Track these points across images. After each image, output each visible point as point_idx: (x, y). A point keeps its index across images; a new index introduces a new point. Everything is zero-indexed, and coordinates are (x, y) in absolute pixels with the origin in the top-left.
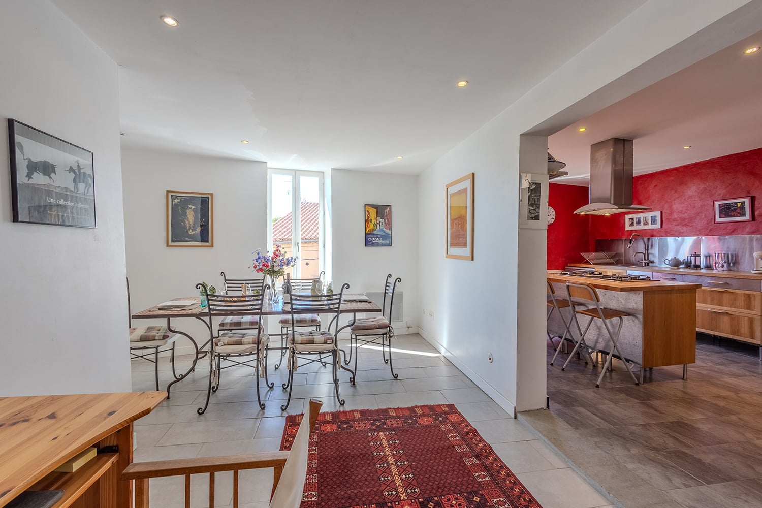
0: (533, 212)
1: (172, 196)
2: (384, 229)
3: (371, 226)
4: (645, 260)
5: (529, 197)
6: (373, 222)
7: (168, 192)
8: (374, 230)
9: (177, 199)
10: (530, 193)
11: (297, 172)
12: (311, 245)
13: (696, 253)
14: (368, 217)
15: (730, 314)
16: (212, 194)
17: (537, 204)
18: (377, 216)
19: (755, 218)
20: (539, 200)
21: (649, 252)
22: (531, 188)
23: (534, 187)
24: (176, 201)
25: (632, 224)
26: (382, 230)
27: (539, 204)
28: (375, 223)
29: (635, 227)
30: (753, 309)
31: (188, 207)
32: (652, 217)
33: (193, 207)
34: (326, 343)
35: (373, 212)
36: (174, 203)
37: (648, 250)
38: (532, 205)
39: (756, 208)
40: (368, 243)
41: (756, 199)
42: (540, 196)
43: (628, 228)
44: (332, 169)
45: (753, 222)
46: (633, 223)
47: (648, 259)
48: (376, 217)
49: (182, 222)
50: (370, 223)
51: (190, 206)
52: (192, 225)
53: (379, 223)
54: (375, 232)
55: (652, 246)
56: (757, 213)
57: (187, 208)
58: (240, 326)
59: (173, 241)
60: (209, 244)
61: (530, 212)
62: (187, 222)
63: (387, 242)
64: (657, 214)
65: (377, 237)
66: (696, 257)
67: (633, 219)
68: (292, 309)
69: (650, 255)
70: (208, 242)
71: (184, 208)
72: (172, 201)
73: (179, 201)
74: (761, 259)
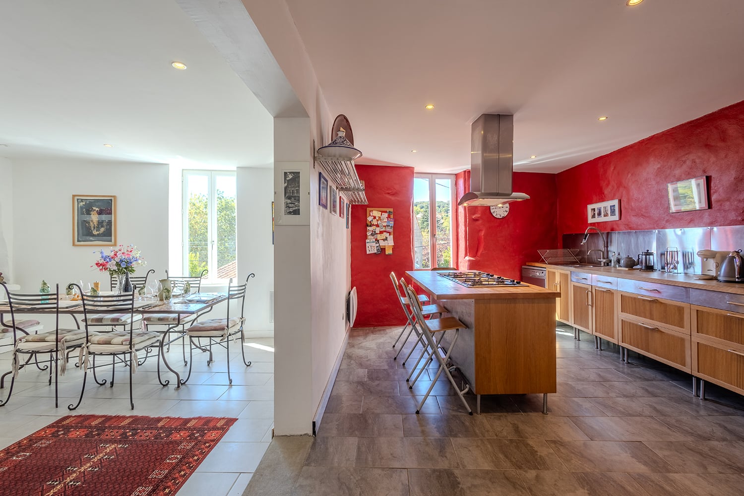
0: (291, 205)
1: (78, 199)
4: (604, 258)
5: (286, 188)
7: (74, 196)
9: (82, 202)
10: (286, 184)
11: (213, 172)
13: (648, 251)
15: (661, 332)
16: (114, 197)
17: (295, 196)
19: (712, 205)
20: (298, 191)
21: (609, 249)
22: (288, 179)
23: (291, 177)
24: (82, 204)
25: (593, 216)
27: (299, 197)
29: (597, 220)
30: (683, 327)
31: (92, 209)
32: (611, 206)
33: (97, 209)
34: (122, 344)
36: (79, 206)
37: (607, 247)
38: (289, 198)
39: (712, 191)
41: (712, 179)
42: (299, 187)
43: (590, 220)
44: (237, 167)
45: (710, 210)
46: (594, 214)
47: (608, 258)
49: (86, 222)
51: (94, 208)
52: (96, 225)
55: (611, 242)
56: (714, 198)
57: (91, 211)
58: (102, 322)
59: (78, 241)
60: (113, 243)
61: (287, 206)
62: (91, 223)
64: (615, 202)
66: (646, 255)
67: (594, 209)
68: (85, 309)
69: (609, 253)
70: (111, 242)
71: (89, 210)
72: (78, 204)
73: (84, 203)
74: (707, 259)
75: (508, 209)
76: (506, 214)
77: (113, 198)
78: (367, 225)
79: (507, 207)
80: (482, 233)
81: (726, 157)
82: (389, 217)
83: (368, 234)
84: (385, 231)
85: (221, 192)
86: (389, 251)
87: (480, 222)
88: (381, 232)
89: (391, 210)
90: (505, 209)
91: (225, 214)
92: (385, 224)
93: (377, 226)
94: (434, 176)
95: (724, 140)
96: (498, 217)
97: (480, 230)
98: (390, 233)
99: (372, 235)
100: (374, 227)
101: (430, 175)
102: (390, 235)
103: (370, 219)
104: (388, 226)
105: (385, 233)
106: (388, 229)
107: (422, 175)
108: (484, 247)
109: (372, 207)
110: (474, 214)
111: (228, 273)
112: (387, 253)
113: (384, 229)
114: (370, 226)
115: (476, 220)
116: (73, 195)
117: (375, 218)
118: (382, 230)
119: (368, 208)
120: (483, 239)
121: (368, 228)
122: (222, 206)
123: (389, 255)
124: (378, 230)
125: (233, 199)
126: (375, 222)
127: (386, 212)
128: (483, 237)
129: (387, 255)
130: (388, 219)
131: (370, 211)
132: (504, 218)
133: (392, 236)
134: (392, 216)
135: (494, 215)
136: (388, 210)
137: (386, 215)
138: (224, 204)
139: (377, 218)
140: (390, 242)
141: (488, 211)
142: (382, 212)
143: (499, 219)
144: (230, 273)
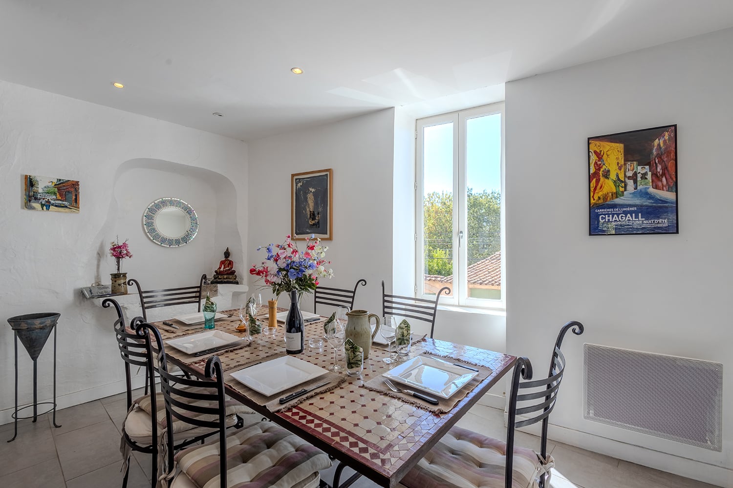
1: (296, 180)
2: (651, 190)
3: (608, 186)
6: (613, 176)
8: (617, 195)
9: (300, 182)
14: (598, 167)
16: (330, 170)
18: (626, 160)
24: (299, 185)
26: (646, 194)
28: (622, 177)
33: (313, 190)
35: (614, 154)
36: (297, 188)
40: (595, 230)
48: (622, 162)
49: (304, 210)
50: (602, 179)
51: (311, 189)
53: (634, 178)
54: (617, 201)
59: (296, 233)
60: (327, 236)
62: (308, 210)
63: (664, 222)
65: (626, 213)
70: (327, 234)
71: (306, 193)
72: (296, 186)
73: (301, 184)
77: (328, 173)
85: (470, 189)
91: (473, 211)
111: (477, 273)
116: (292, 175)
122: (471, 203)
125: (481, 195)
138: (472, 201)
144: (480, 273)
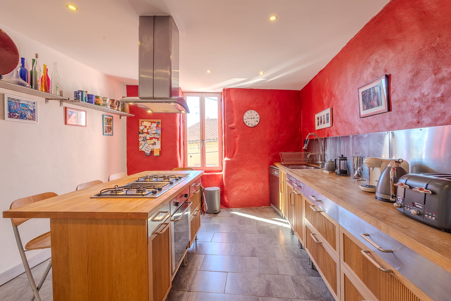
12: (193, 144)
25: (318, 125)
30: (335, 249)
41: (392, 77)
45: (389, 112)
46: (319, 122)
55: (327, 146)
67: (318, 118)
74: (373, 168)
75: (258, 120)
76: (257, 123)
78: (140, 133)
79: (257, 118)
80: (237, 139)
81: (403, 49)
82: (157, 126)
83: (140, 140)
84: (154, 138)
86: (157, 154)
87: (235, 130)
88: (151, 139)
89: (160, 121)
90: (256, 119)
92: (154, 132)
93: (148, 133)
94: (203, 94)
95: (400, 31)
96: (250, 126)
97: (236, 137)
98: (158, 139)
99: (143, 140)
100: (145, 135)
101: (200, 94)
102: (158, 140)
103: (141, 128)
104: (156, 133)
105: (154, 139)
106: (156, 136)
107: (194, 94)
108: (238, 151)
109: (143, 119)
110: (231, 124)
112: (155, 155)
113: (153, 136)
114: (142, 133)
115: (233, 128)
117: (146, 127)
118: (151, 137)
119: (140, 120)
120: (237, 144)
121: (140, 135)
123: (157, 157)
124: (148, 137)
126: (145, 131)
127: (155, 122)
128: (237, 142)
129: (155, 156)
130: (156, 128)
131: (142, 122)
132: (255, 127)
133: (159, 142)
134: (160, 126)
135: (247, 124)
136: (157, 121)
137: (155, 125)
139: (148, 127)
140: (158, 146)
141: (242, 121)
142: (152, 122)
143: (251, 127)
